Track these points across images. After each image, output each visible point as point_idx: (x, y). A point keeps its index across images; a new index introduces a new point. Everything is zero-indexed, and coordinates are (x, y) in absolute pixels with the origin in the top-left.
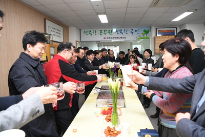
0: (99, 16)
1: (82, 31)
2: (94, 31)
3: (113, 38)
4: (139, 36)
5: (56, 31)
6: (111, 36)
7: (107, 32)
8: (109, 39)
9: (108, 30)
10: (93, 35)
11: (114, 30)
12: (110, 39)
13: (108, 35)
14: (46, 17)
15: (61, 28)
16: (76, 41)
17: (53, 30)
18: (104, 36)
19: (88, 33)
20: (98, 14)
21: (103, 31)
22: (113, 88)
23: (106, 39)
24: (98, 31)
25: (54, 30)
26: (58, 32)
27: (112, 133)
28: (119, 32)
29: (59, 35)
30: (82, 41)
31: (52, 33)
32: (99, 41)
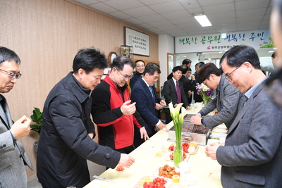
0: (196, 17)
1: (177, 40)
2: (194, 39)
3: (222, 47)
4: (265, 43)
5: (140, 41)
6: (218, 45)
7: (213, 38)
8: (215, 50)
9: (213, 36)
10: (192, 44)
11: (224, 36)
12: (217, 50)
13: (214, 44)
14: (125, 24)
15: (147, 38)
16: (168, 54)
17: (135, 40)
18: (207, 44)
19: (185, 42)
20: (193, 15)
21: (207, 38)
23: (211, 50)
24: (200, 38)
25: (137, 41)
26: (143, 42)
28: (231, 38)
29: (144, 46)
30: (176, 52)
31: (133, 45)
32: (201, 53)
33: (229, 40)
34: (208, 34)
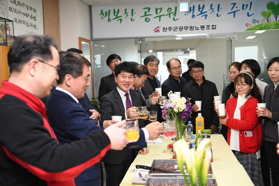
1: (96, 11)
2: (129, 12)
3: (181, 29)
4: (254, 21)
5: (24, 10)
6: (173, 24)
7: (164, 12)
8: (168, 33)
9: (165, 7)
10: (126, 21)
11: (184, 7)
12: (172, 33)
13: (167, 22)
15: (37, 3)
17: (13, 6)
18: (154, 23)
19: (112, 16)
21: (152, 11)
22: (189, 167)
23: (161, 33)
24: (140, 12)
25: (19, 8)
26: (30, 12)
28: (197, 12)
29: (32, 21)
30: (94, 37)
31: (11, 16)
32: (142, 39)
33: (193, 16)
34: (155, 2)
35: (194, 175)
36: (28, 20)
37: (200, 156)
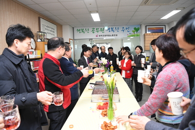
0: (91, 14)
1: (75, 30)
2: (87, 29)
3: (105, 36)
4: (130, 34)
5: (50, 29)
6: (103, 34)
7: (99, 30)
9: (100, 28)
10: (86, 33)
11: (106, 28)
12: (102, 37)
13: (100, 33)
14: (40, 16)
15: (55, 27)
16: (70, 39)
17: (47, 28)
18: (96, 33)
19: (81, 31)
20: (91, 12)
21: (95, 29)
22: (108, 83)
23: (98, 37)
24: (91, 29)
25: (49, 29)
26: (52, 30)
27: (109, 128)
28: (111, 30)
29: (53, 33)
30: (75, 38)
31: (46, 31)
32: (92, 39)
33: (109, 31)
34: (96, 26)
35: (110, 86)
36: (52, 33)
37: (113, 79)
